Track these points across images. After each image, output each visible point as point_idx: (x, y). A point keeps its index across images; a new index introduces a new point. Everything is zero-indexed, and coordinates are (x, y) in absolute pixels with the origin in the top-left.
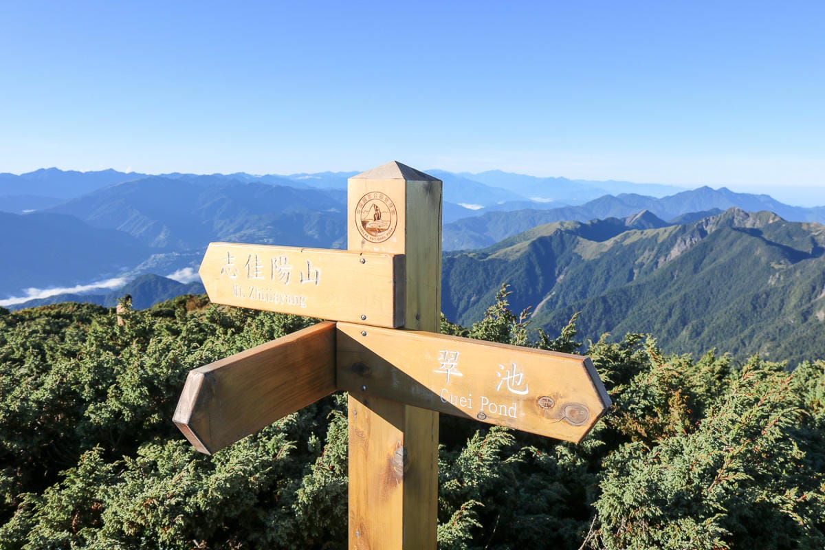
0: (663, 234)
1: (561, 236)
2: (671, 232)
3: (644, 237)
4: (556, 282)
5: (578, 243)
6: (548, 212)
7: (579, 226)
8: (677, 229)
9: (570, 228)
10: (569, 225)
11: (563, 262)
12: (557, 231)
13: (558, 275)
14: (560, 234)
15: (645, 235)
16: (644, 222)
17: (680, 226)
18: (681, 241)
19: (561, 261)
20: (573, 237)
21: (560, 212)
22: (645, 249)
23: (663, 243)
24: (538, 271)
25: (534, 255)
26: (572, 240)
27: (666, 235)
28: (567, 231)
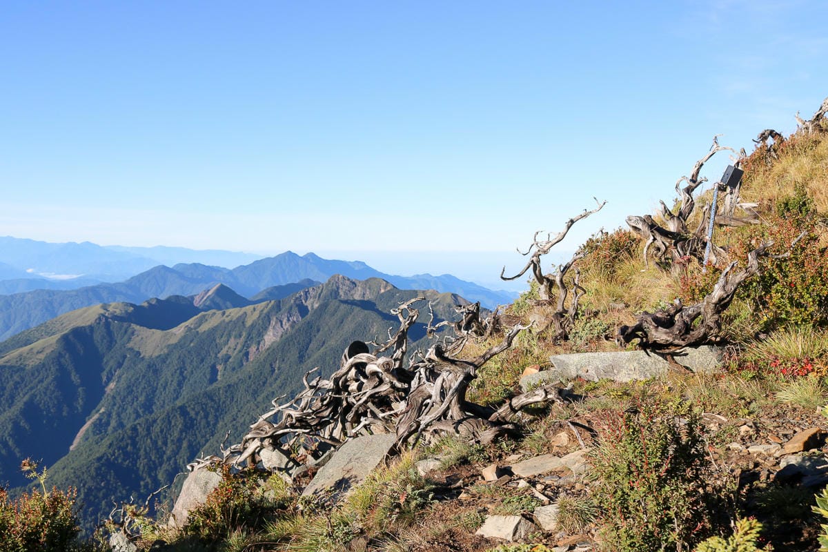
0: (252, 314)
1: (107, 325)
2: (262, 311)
3: (227, 320)
4: (105, 392)
5: (133, 333)
6: (74, 293)
7: (132, 309)
8: (270, 306)
9: (118, 312)
10: (116, 307)
11: (112, 363)
12: (99, 318)
13: (107, 384)
14: (106, 322)
15: (227, 316)
16: (218, 300)
17: (273, 302)
18: (276, 323)
19: (109, 362)
20: (125, 325)
21: (93, 292)
22: (229, 336)
23: (253, 326)
24: (75, 378)
25: (67, 356)
26: (123, 331)
27: (256, 314)
28: (115, 317)
